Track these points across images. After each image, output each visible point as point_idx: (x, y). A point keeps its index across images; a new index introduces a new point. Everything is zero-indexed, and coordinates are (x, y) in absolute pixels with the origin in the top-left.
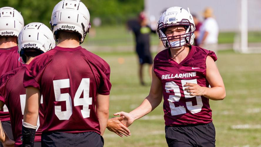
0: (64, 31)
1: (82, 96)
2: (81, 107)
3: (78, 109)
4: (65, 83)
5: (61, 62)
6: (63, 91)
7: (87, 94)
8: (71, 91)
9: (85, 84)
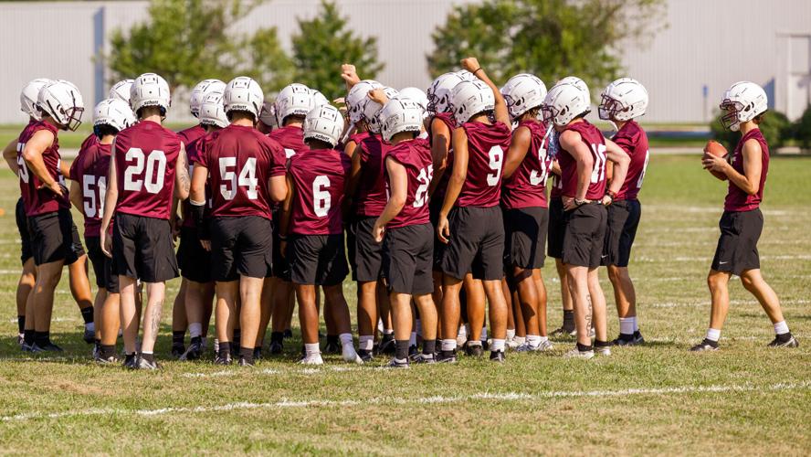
0: (235, 111)
1: (248, 176)
2: (247, 188)
3: (244, 189)
4: (231, 161)
5: (230, 141)
6: (229, 169)
7: (252, 175)
8: (237, 170)
9: (250, 165)
